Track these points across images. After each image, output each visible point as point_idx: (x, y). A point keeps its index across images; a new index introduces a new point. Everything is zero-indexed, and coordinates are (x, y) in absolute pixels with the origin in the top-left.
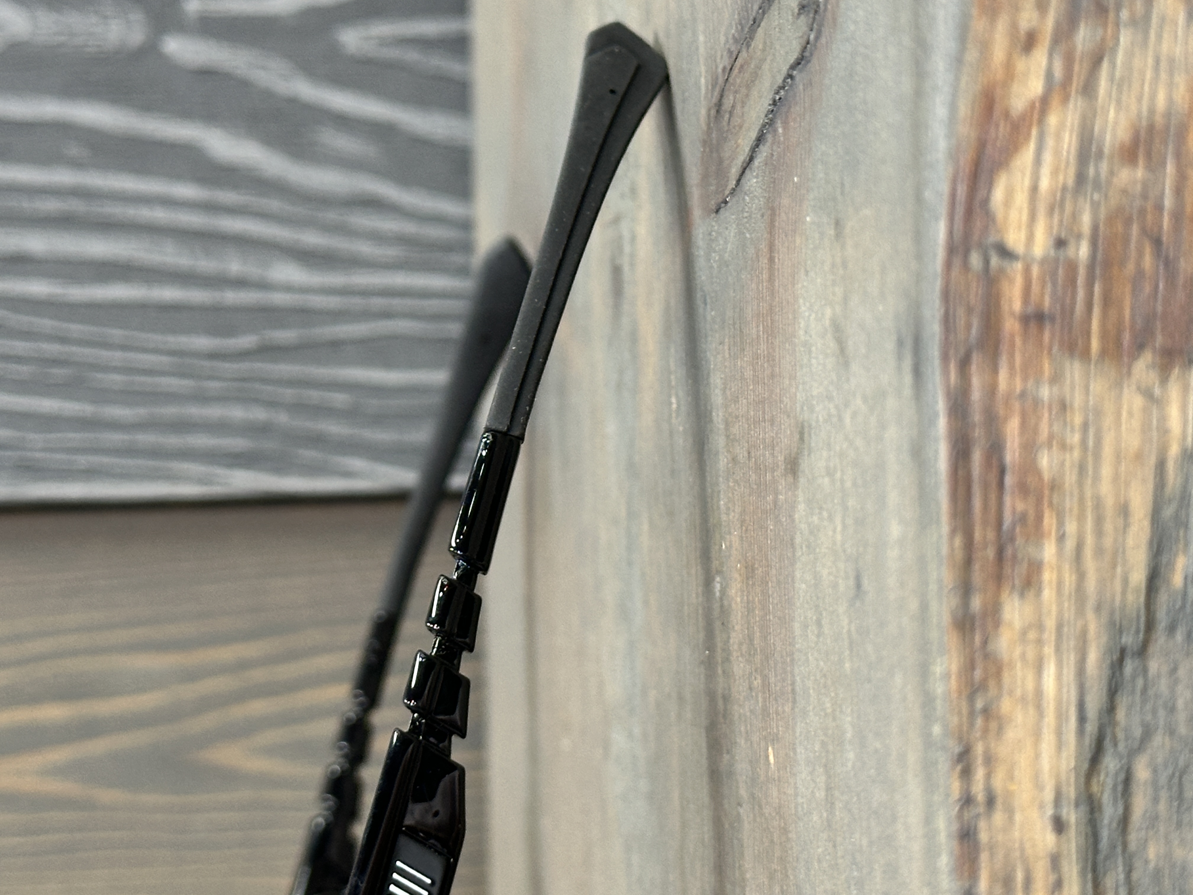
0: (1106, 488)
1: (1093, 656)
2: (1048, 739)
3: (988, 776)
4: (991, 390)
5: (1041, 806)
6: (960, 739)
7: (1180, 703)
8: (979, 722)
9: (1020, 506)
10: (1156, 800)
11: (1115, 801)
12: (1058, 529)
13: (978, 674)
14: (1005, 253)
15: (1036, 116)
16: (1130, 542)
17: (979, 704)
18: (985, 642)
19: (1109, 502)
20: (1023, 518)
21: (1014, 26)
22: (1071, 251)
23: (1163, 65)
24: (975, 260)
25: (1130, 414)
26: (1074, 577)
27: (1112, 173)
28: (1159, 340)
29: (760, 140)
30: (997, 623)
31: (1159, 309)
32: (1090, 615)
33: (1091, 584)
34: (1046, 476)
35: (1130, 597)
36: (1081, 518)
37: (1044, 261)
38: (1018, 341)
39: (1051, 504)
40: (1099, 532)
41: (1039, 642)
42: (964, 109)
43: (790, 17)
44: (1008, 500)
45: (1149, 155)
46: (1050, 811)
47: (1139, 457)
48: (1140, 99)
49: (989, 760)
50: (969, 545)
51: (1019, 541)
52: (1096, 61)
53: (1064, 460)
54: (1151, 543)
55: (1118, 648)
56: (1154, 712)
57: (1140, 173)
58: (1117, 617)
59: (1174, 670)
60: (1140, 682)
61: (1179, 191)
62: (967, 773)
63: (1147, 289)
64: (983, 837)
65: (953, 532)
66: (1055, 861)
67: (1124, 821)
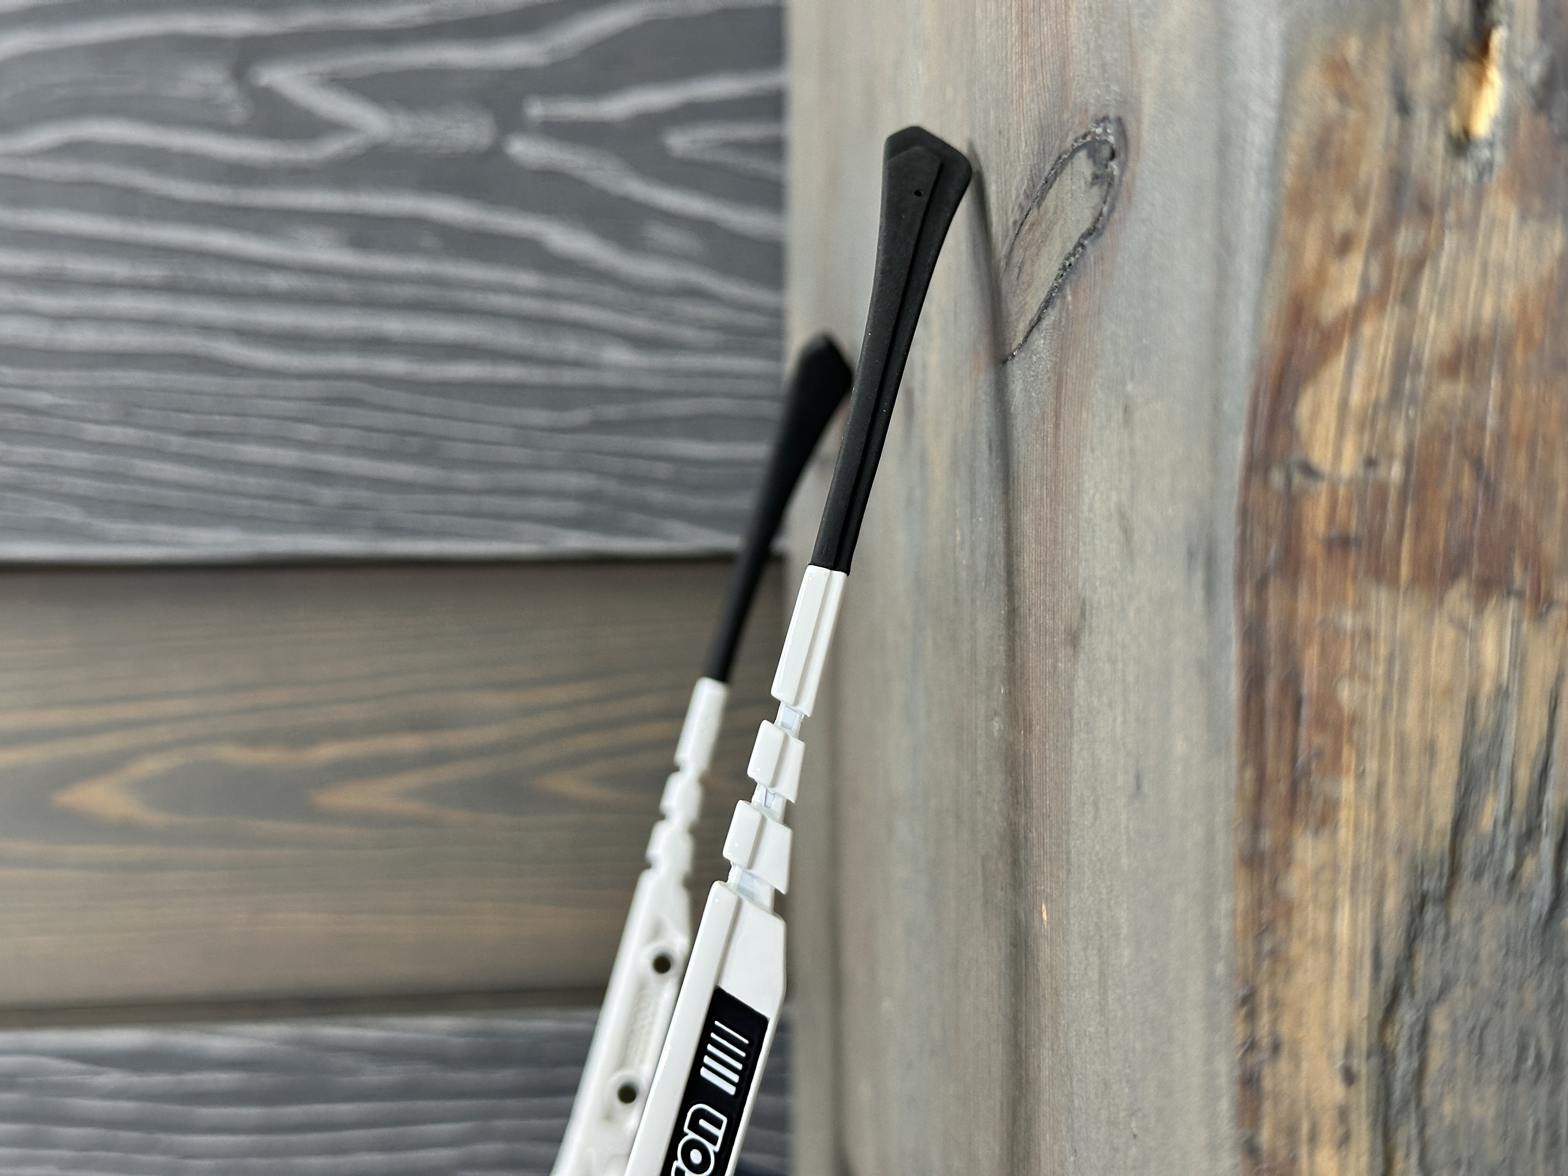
0: (1411, 723)
1: (1392, 902)
2: (1340, 986)
3: (1274, 1022)
4: (1290, 617)
5: (1330, 1056)
6: (1246, 982)
7: (1484, 954)
8: (1266, 965)
9: (1318, 740)
10: (1454, 1054)
11: (1410, 1053)
12: (1358, 766)
13: (1266, 914)
14: (1309, 471)
15: (1348, 325)
16: (1436, 782)
17: (1267, 946)
18: (1274, 882)
19: (1414, 740)
20: (1319, 754)
21: (1328, 228)
22: (1382, 472)
23: (1492, 271)
24: (1277, 478)
25: (1441, 646)
26: (1373, 817)
27: (1430, 388)
28: (1476, 568)
29: (1048, 302)
30: (1289, 863)
31: (1477, 534)
32: (1390, 857)
33: (1392, 825)
34: (1346, 710)
35: (1434, 842)
36: (1383, 754)
37: (1351, 481)
38: (1320, 564)
39: (1350, 739)
40: (1402, 771)
41: (1334, 882)
42: (1269, 315)
43: (1083, 185)
44: (1303, 733)
45: (1472, 369)
46: (1339, 1063)
47: (1449, 692)
48: (1464, 307)
49: (1276, 1004)
50: (1261, 779)
51: (1315, 778)
52: (1417, 265)
53: (1367, 694)
54: (1459, 783)
55: (1419, 894)
56: (1456, 962)
57: (1461, 388)
58: (1419, 859)
59: (1479, 919)
60: (1441, 931)
61: (1503, 409)
62: (1251, 1016)
63: (1464, 514)
64: (1267, 1084)
65: (1243, 766)
66: (1343, 1114)
67: (1419, 1075)
